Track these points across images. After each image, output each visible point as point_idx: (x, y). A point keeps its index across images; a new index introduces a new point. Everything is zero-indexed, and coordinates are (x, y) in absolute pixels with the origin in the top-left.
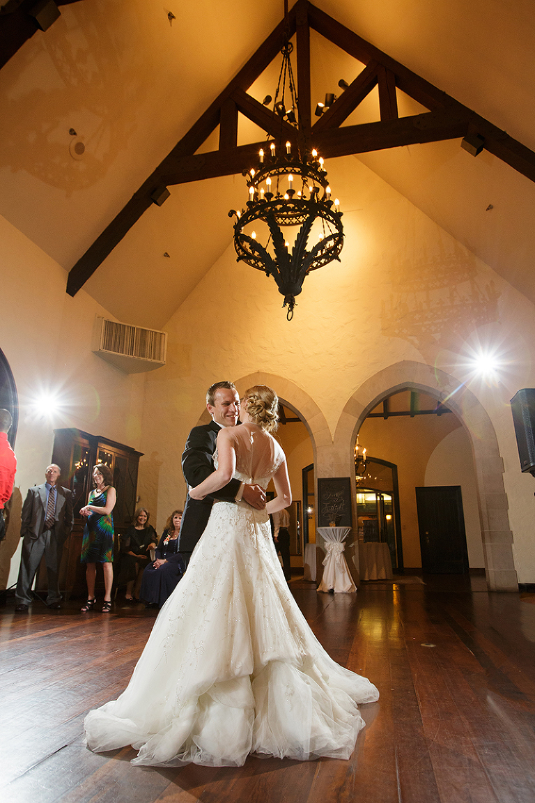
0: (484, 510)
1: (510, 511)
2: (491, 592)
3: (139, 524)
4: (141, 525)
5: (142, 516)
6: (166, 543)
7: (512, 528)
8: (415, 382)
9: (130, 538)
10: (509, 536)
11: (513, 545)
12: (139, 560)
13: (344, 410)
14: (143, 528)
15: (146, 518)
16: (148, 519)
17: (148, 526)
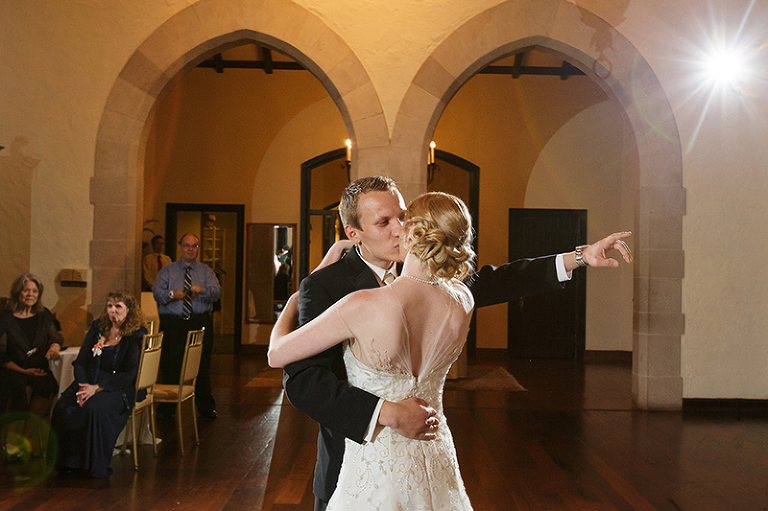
0: (644, 279)
1: (685, 282)
2: (637, 411)
3: (23, 307)
4: (27, 307)
5: (29, 290)
6: (97, 351)
7: (686, 309)
8: (551, 37)
9: (5, 334)
10: (678, 322)
11: (683, 338)
12: (31, 379)
13: (414, 81)
14: (30, 315)
15: (36, 295)
16: (40, 296)
17: (42, 310)
